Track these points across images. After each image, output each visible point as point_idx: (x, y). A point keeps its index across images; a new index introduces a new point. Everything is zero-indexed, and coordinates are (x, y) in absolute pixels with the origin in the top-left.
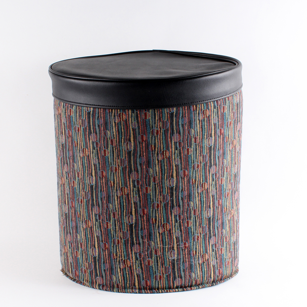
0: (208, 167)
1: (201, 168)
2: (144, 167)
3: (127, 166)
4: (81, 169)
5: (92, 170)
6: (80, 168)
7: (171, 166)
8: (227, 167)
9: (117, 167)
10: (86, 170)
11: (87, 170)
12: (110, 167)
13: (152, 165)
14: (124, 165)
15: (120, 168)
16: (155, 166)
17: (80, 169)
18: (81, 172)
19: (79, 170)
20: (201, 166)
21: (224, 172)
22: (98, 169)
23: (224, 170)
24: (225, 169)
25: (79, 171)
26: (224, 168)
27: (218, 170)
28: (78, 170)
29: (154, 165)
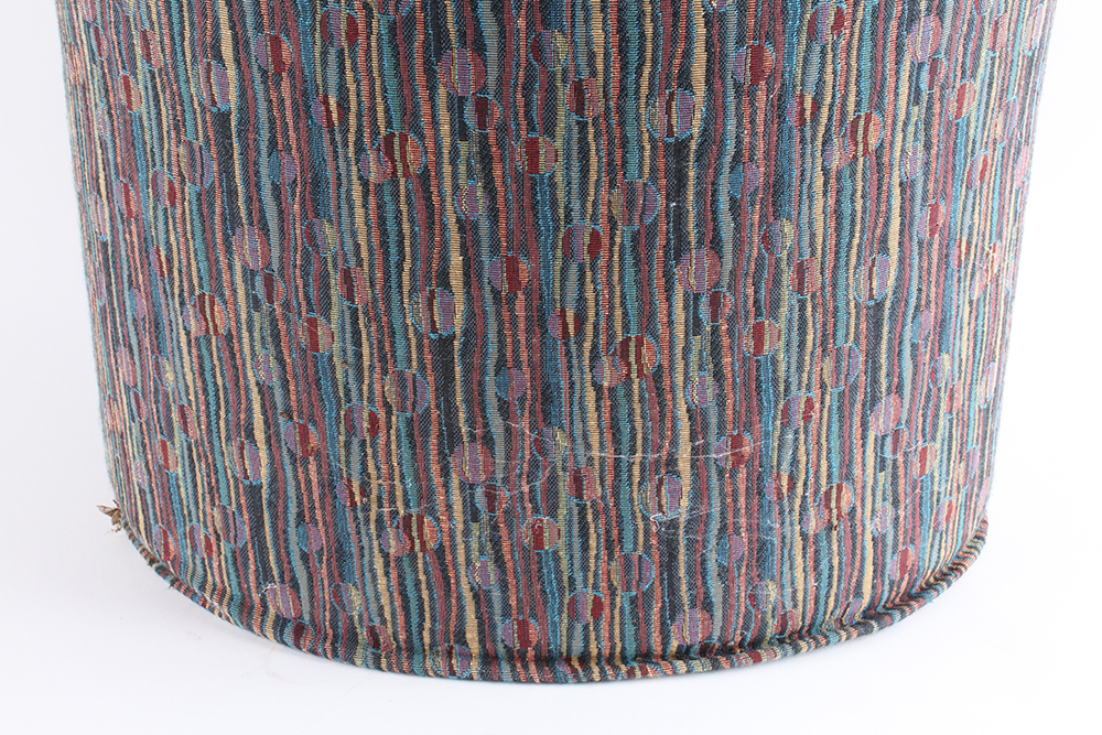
0: (894, 23)
1: (857, 31)
2: (521, 23)
3: (420, 15)
4: (158, 13)
5: (216, 26)
6: (154, 10)
7: (682, 23)
8: (997, 23)
9: (360, 16)
10: (187, 24)
11: (192, 24)
12: (318, 17)
13: (567, 14)
14: (397, 10)
15: (374, 24)
16: (587, 21)
17: (154, 17)
18: (161, 34)
19: (150, 18)
20: (854, 22)
21: (978, 48)
22: (250, 20)
23: (981, 39)
24: (988, 32)
25: (147, 26)
26: (982, 30)
27: (950, 38)
28: (145, 17)
29: (580, 14)
